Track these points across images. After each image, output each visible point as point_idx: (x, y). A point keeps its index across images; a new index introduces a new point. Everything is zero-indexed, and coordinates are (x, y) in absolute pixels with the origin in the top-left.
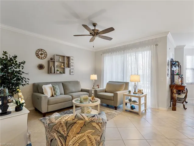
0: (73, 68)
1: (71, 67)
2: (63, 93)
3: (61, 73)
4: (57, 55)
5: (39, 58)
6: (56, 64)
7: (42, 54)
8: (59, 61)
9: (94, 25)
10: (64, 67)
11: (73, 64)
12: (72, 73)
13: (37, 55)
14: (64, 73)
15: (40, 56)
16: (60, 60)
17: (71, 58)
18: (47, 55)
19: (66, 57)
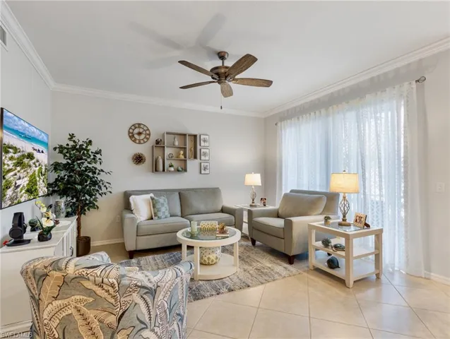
0: (207, 158)
1: (203, 158)
2: (179, 214)
3: (178, 171)
4: (168, 133)
5: (134, 141)
6: (168, 151)
7: (140, 134)
8: (173, 146)
9: (222, 56)
10: (185, 157)
11: (207, 151)
12: (205, 170)
13: (131, 136)
14: (185, 170)
15: (136, 136)
16: (177, 143)
17: (202, 137)
18: (149, 135)
19: (189, 135)
